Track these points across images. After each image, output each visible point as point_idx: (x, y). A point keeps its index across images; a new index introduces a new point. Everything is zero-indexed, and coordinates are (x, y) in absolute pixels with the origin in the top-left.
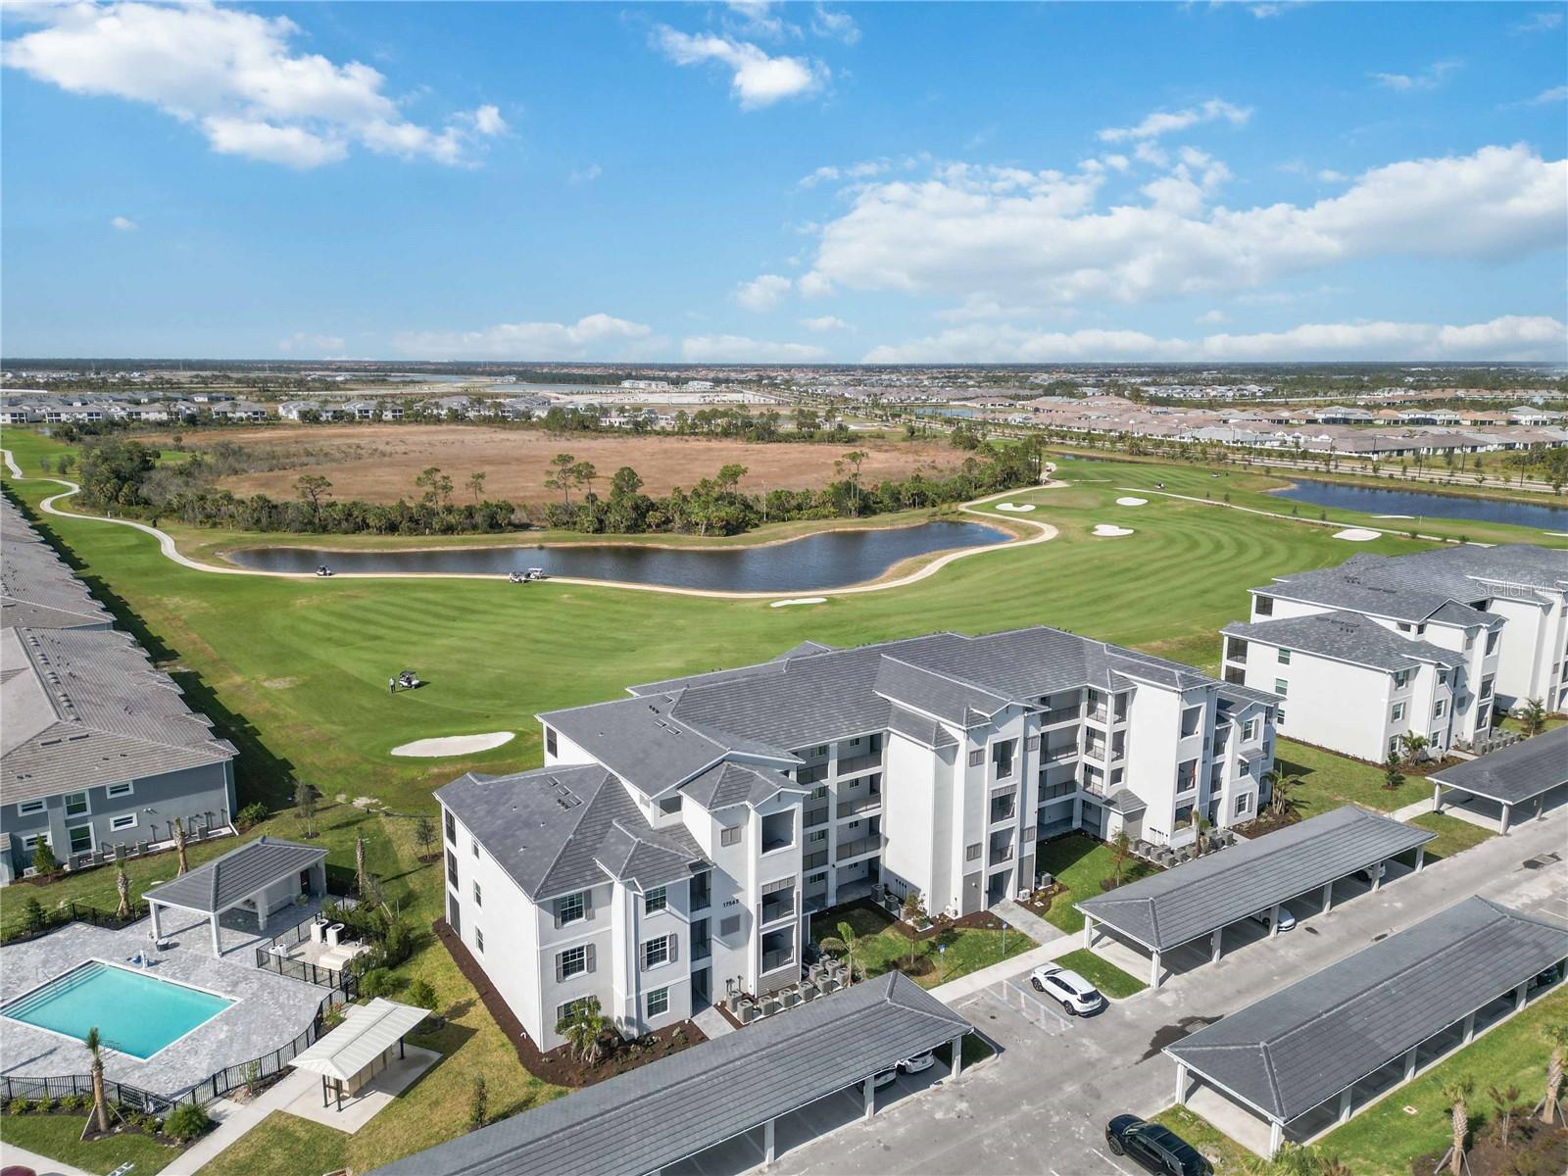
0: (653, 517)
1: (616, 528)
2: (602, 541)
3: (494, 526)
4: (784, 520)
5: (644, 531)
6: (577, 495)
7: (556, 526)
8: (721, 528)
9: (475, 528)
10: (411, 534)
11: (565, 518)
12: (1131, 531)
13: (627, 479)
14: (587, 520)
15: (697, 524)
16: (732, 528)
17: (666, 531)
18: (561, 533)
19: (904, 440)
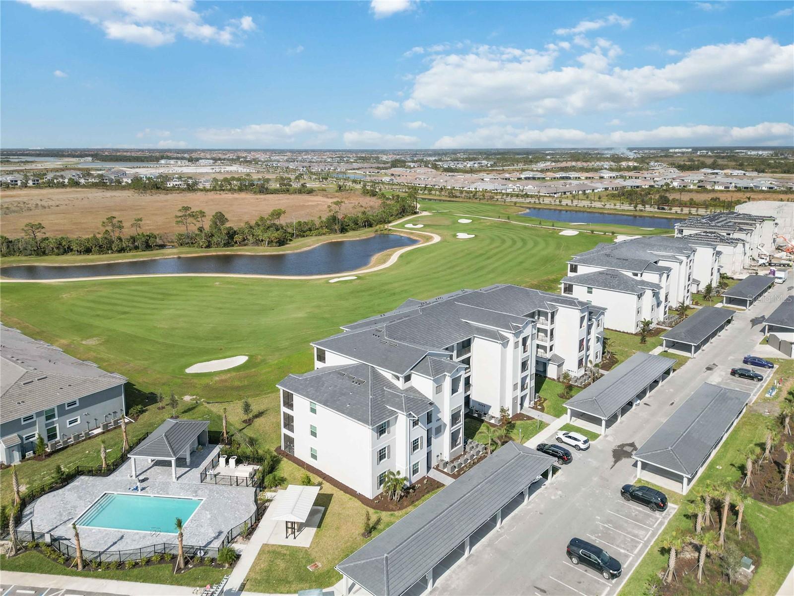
0: (238, 238)
1: (218, 245)
2: (213, 252)
3: (148, 247)
4: (304, 236)
5: (233, 246)
6: (193, 228)
7: (181, 245)
8: (276, 242)
9: (136, 248)
10: (100, 254)
11: (186, 241)
12: (474, 236)
13: (220, 218)
14: (202, 241)
15: (262, 241)
16: (281, 242)
17: (245, 245)
18: (185, 249)
19: (337, 192)
